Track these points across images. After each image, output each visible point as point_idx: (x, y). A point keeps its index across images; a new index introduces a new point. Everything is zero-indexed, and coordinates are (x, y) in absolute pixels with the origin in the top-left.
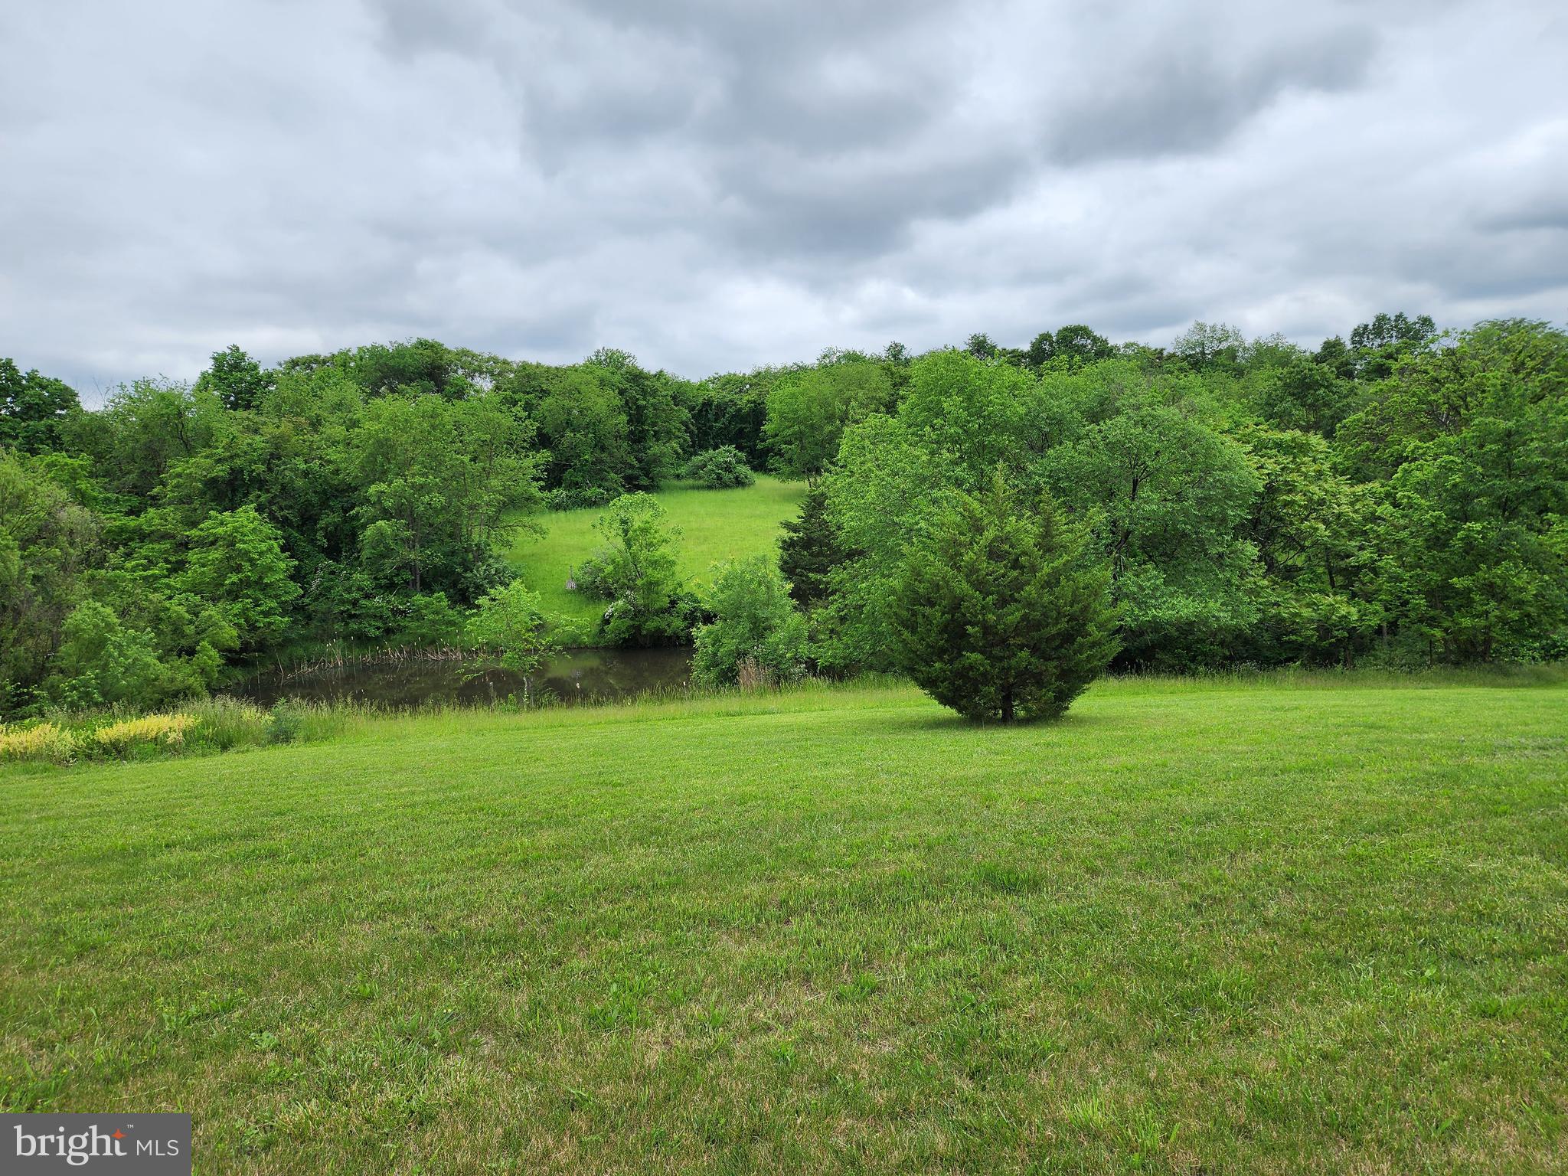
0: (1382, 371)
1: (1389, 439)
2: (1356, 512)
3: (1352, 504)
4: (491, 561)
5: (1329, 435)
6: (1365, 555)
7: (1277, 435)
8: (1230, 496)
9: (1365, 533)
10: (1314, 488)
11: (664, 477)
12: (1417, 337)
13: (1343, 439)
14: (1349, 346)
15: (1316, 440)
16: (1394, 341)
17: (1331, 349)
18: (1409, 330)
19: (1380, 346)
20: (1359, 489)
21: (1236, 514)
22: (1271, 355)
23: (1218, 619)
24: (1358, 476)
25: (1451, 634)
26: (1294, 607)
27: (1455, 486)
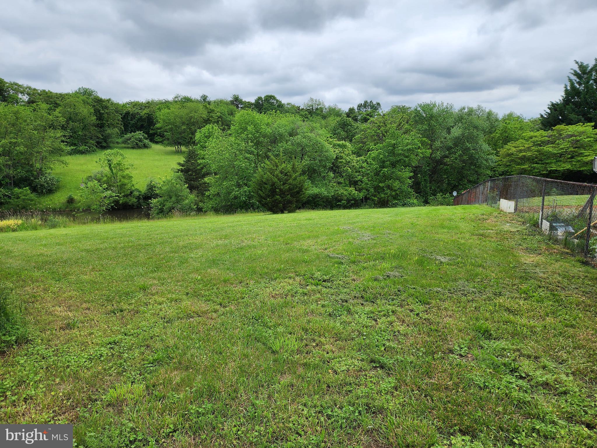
0: (365, 120)
1: (366, 143)
2: (357, 165)
3: (357, 163)
4: (47, 175)
5: (351, 141)
6: (359, 177)
7: (338, 142)
8: (327, 160)
9: (360, 171)
10: (347, 158)
11: (113, 143)
12: (376, 109)
13: (354, 143)
14: (357, 111)
15: (348, 144)
16: (369, 110)
17: (351, 110)
18: (373, 106)
19: (365, 111)
20: (358, 158)
21: (329, 165)
22: (334, 112)
23: (324, 193)
24: (359, 155)
25: (380, 199)
26: (342, 191)
27: (381, 158)
